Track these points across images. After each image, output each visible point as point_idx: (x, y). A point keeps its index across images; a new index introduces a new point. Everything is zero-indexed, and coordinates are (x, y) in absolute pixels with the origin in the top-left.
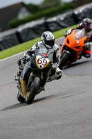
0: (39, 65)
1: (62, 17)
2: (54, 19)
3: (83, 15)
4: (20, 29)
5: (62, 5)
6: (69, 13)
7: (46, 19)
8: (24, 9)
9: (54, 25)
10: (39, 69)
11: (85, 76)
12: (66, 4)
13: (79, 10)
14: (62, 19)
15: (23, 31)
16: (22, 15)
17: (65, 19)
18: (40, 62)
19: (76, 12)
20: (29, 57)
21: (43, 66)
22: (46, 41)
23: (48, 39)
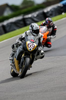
0: (29, 48)
1: (35, 14)
2: (30, 16)
3: (50, 13)
4: (5, 23)
5: (35, 5)
6: (41, 11)
7: (23, 16)
8: (8, 9)
9: (29, 20)
10: (29, 52)
11: (52, 57)
12: (38, 5)
13: (48, 9)
14: (35, 15)
15: (8, 24)
16: (7, 13)
17: (38, 16)
18: (29, 46)
19: (45, 11)
20: (20, 42)
21: (32, 49)
22: (33, 30)
23: (34, 29)
